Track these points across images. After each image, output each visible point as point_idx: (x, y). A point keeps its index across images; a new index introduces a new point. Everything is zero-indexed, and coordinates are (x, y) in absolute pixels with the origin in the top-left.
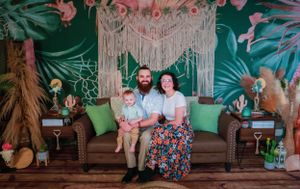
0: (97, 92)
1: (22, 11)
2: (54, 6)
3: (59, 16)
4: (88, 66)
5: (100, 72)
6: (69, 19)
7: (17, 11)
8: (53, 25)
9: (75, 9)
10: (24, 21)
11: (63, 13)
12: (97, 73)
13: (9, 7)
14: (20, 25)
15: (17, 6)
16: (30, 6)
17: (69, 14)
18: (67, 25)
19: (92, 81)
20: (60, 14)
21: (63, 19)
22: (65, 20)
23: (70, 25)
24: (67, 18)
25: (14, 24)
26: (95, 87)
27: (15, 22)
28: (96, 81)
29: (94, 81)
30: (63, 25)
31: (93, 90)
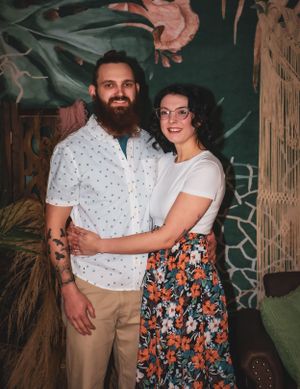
0: (253, 254)
1: (43, 23)
2: (137, 10)
3: (149, 36)
5: (263, 193)
6: (177, 46)
7: (30, 22)
9: (194, 18)
10: (47, 52)
11: (161, 29)
12: (253, 199)
13: (9, 12)
14: (36, 62)
15: (32, 9)
16: (67, 11)
17: (178, 32)
18: (171, 62)
19: (239, 219)
20: (151, 30)
21: (158, 46)
22: (164, 48)
23: (180, 61)
24: (170, 42)
25: (19, 58)
26: (248, 238)
27: (22, 54)
28: (249, 221)
29: (244, 221)
30: (160, 59)
31: (240, 246)
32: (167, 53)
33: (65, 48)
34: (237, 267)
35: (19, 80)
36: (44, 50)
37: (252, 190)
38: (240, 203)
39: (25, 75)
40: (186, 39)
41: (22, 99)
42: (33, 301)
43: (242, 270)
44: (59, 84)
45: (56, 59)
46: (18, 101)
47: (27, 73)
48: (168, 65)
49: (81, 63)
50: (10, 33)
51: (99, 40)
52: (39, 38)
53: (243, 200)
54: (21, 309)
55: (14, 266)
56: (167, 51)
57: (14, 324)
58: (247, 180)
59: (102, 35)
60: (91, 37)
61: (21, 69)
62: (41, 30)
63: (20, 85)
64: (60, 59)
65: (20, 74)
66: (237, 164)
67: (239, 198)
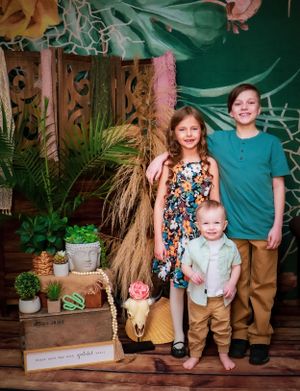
3: (223, 10)
4: (281, 119)
6: (244, 18)
8: (207, 29)
10: (144, 22)
11: (232, 5)
14: (136, 30)
17: (245, 7)
18: (240, 30)
19: (291, 152)
20: (224, 5)
21: (230, 18)
22: (235, 19)
23: (247, 29)
24: (239, 15)
25: (123, 27)
26: (297, 166)
27: (125, 24)
28: (298, 153)
29: (295, 153)
30: (231, 29)
31: (291, 172)
32: (236, 23)
33: (158, 19)
34: (288, 188)
35: (122, 44)
36: (142, 21)
38: (292, 139)
39: (127, 40)
40: (252, 13)
43: (292, 191)
44: (153, 47)
45: (151, 28)
47: (129, 38)
48: (237, 32)
49: (170, 31)
50: (116, 9)
51: (184, 13)
52: (138, 11)
53: (294, 137)
55: (118, 175)
56: (236, 21)
57: (117, 218)
58: (297, 121)
59: (187, 9)
60: (178, 11)
61: (125, 35)
62: (139, 5)
63: (123, 48)
64: (155, 28)
65: (124, 39)
66: (290, 109)
67: (291, 135)
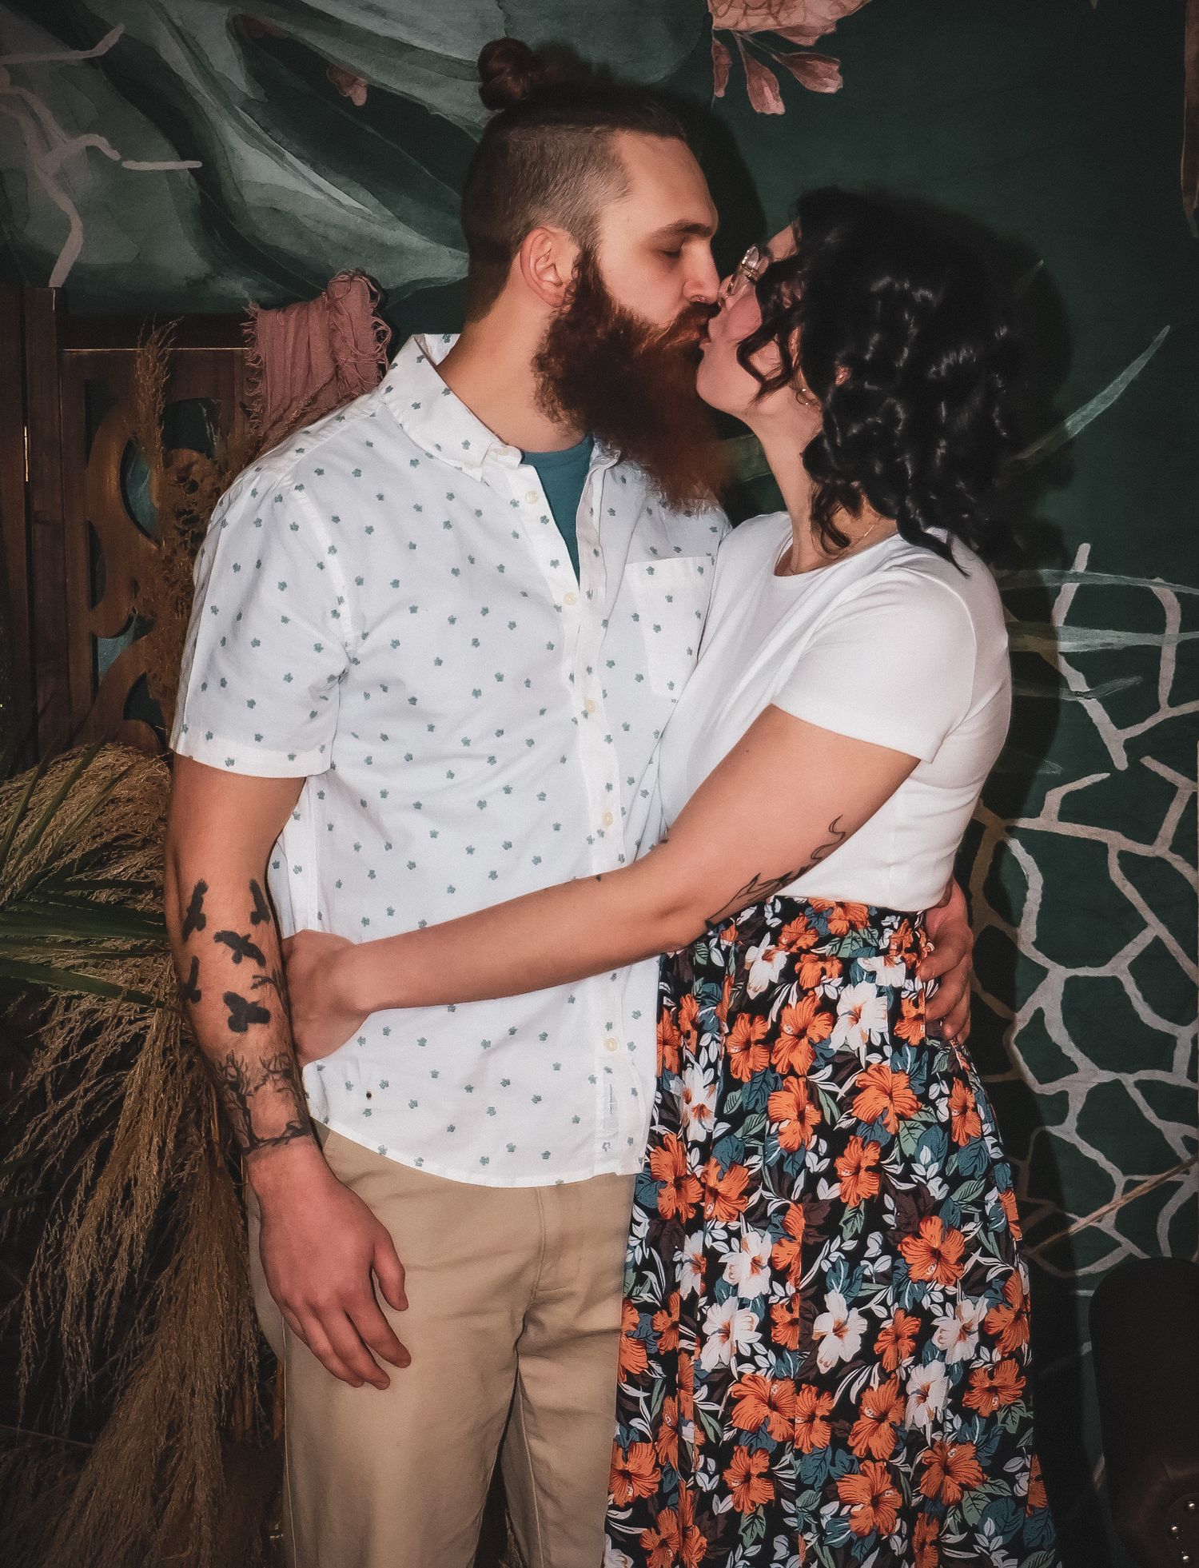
4: (1051, 644)
10: (197, 44)
12: (1179, 743)
18: (790, 92)
19: (1116, 841)
21: (726, 16)
22: (756, 22)
23: (832, 86)
25: (62, 72)
26: (1155, 929)
27: (77, 56)
28: (1160, 849)
29: (1141, 849)
30: (738, 82)
31: (1119, 967)
32: (768, 46)
33: (281, 24)
34: (1102, 1063)
35: (62, 177)
37: (1173, 702)
38: (1121, 761)
39: (92, 151)
41: (77, 269)
42: (134, 1227)
43: (1129, 1080)
44: (251, 197)
45: (238, 78)
46: (57, 278)
47: (101, 142)
48: (776, 107)
49: (360, 98)
53: (1130, 746)
54: (77, 1265)
56: (767, 38)
57: (48, 1334)
58: (1155, 653)
61: (75, 126)
63: (66, 205)
64: (256, 74)
65: (71, 147)
66: (1108, 579)
67: (1115, 739)
